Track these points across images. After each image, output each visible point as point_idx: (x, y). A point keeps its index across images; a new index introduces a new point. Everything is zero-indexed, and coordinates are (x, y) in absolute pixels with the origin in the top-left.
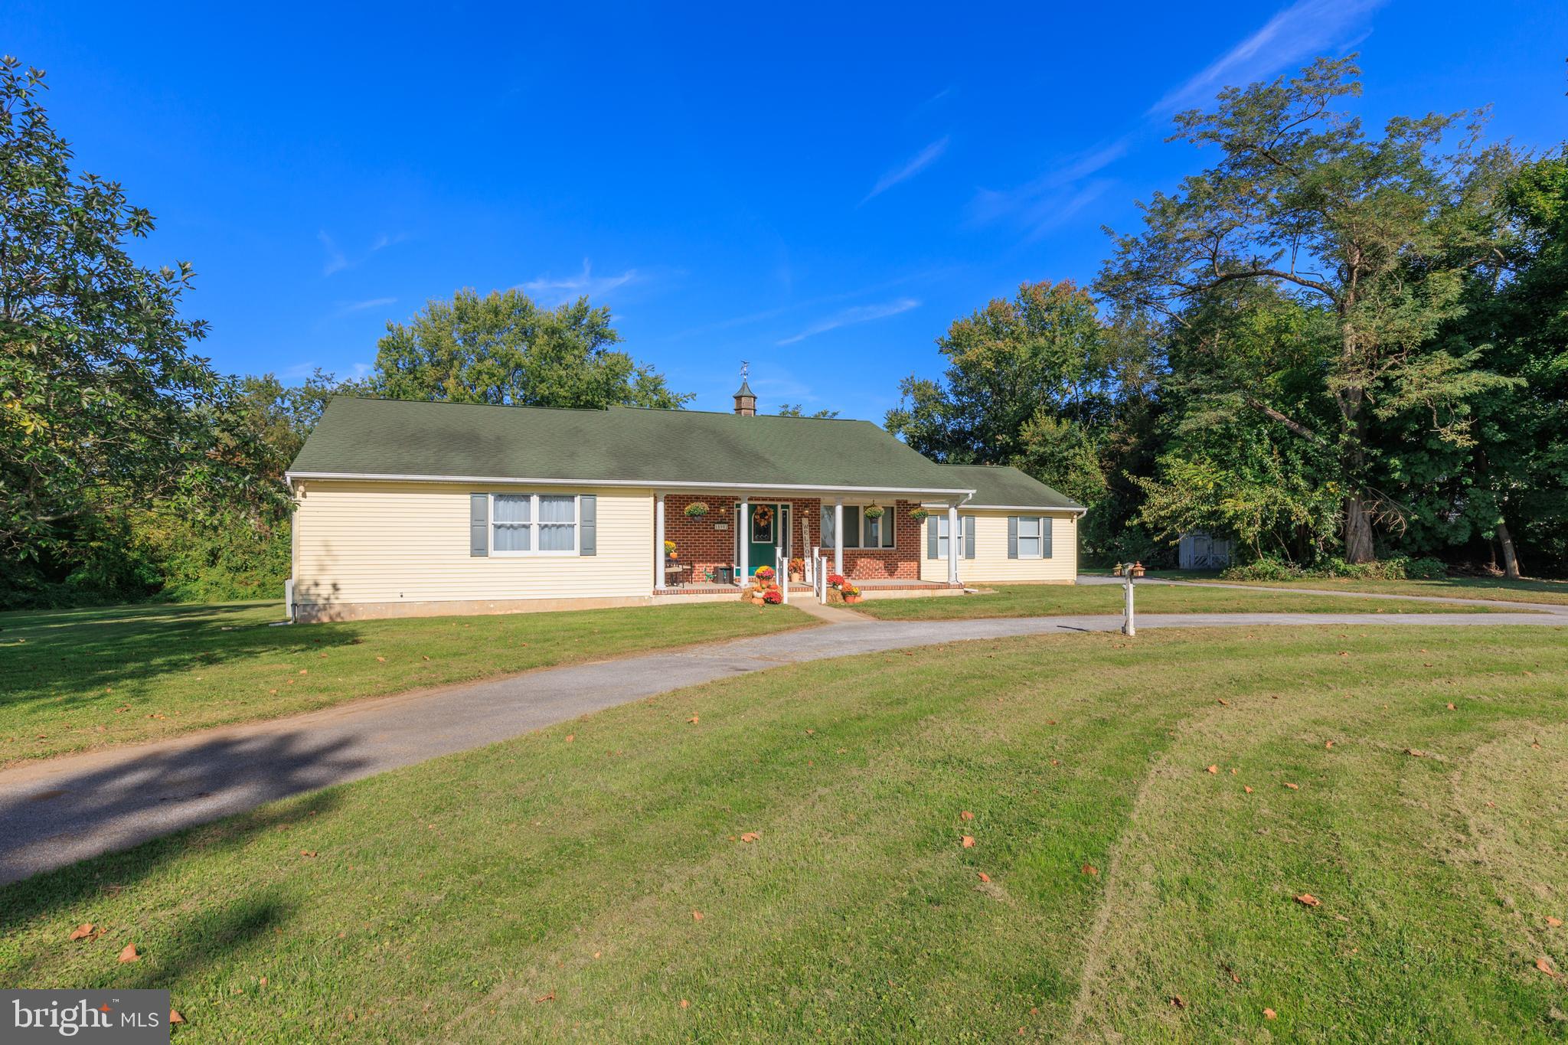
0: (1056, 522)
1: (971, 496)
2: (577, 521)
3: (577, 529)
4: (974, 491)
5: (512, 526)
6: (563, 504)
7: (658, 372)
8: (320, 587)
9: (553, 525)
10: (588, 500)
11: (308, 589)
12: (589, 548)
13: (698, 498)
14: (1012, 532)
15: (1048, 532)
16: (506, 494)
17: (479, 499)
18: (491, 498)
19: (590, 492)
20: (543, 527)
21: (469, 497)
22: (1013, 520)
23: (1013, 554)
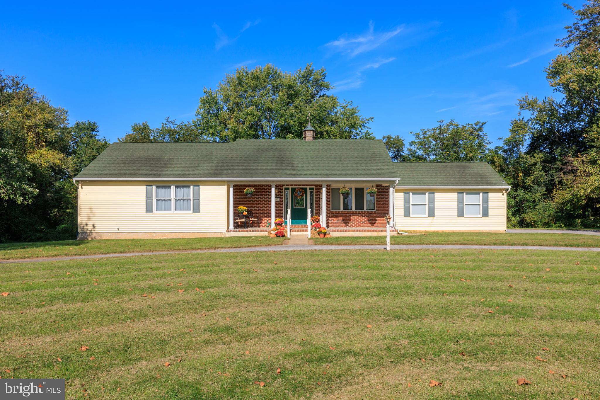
0: (491, 196)
1: (397, 181)
2: (192, 197)
3: (192, 200)
4: (399, 179)
5: (164, 200)
6: (186, 190)
7: (354, 106)
8: (88, 226)
9: (182, 199)
10: (196, 188)
11: (84, 226)
12: (197, 210)
13: (250, 186)
14: (460, 202)
15: (486, 202)
16: (161, 186)
17: (149, 188)
18: (154, 187)
19: (197, 184)
20: (177, 200)
21: (145, 187)
22: (461, 194)
23: (461, 214)
